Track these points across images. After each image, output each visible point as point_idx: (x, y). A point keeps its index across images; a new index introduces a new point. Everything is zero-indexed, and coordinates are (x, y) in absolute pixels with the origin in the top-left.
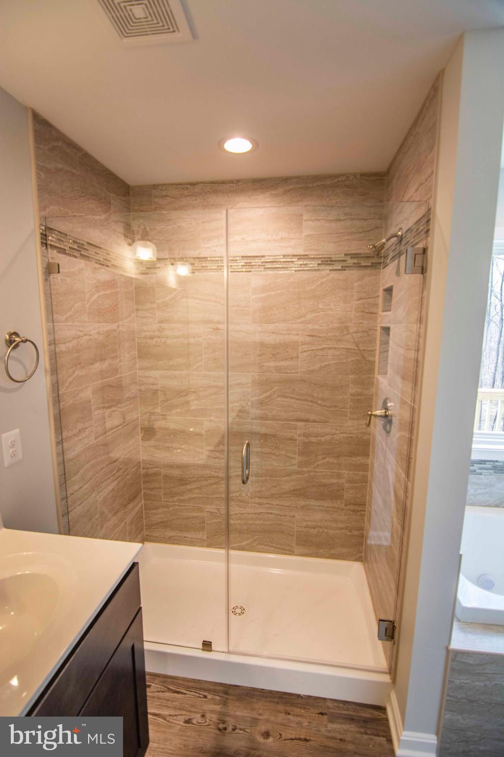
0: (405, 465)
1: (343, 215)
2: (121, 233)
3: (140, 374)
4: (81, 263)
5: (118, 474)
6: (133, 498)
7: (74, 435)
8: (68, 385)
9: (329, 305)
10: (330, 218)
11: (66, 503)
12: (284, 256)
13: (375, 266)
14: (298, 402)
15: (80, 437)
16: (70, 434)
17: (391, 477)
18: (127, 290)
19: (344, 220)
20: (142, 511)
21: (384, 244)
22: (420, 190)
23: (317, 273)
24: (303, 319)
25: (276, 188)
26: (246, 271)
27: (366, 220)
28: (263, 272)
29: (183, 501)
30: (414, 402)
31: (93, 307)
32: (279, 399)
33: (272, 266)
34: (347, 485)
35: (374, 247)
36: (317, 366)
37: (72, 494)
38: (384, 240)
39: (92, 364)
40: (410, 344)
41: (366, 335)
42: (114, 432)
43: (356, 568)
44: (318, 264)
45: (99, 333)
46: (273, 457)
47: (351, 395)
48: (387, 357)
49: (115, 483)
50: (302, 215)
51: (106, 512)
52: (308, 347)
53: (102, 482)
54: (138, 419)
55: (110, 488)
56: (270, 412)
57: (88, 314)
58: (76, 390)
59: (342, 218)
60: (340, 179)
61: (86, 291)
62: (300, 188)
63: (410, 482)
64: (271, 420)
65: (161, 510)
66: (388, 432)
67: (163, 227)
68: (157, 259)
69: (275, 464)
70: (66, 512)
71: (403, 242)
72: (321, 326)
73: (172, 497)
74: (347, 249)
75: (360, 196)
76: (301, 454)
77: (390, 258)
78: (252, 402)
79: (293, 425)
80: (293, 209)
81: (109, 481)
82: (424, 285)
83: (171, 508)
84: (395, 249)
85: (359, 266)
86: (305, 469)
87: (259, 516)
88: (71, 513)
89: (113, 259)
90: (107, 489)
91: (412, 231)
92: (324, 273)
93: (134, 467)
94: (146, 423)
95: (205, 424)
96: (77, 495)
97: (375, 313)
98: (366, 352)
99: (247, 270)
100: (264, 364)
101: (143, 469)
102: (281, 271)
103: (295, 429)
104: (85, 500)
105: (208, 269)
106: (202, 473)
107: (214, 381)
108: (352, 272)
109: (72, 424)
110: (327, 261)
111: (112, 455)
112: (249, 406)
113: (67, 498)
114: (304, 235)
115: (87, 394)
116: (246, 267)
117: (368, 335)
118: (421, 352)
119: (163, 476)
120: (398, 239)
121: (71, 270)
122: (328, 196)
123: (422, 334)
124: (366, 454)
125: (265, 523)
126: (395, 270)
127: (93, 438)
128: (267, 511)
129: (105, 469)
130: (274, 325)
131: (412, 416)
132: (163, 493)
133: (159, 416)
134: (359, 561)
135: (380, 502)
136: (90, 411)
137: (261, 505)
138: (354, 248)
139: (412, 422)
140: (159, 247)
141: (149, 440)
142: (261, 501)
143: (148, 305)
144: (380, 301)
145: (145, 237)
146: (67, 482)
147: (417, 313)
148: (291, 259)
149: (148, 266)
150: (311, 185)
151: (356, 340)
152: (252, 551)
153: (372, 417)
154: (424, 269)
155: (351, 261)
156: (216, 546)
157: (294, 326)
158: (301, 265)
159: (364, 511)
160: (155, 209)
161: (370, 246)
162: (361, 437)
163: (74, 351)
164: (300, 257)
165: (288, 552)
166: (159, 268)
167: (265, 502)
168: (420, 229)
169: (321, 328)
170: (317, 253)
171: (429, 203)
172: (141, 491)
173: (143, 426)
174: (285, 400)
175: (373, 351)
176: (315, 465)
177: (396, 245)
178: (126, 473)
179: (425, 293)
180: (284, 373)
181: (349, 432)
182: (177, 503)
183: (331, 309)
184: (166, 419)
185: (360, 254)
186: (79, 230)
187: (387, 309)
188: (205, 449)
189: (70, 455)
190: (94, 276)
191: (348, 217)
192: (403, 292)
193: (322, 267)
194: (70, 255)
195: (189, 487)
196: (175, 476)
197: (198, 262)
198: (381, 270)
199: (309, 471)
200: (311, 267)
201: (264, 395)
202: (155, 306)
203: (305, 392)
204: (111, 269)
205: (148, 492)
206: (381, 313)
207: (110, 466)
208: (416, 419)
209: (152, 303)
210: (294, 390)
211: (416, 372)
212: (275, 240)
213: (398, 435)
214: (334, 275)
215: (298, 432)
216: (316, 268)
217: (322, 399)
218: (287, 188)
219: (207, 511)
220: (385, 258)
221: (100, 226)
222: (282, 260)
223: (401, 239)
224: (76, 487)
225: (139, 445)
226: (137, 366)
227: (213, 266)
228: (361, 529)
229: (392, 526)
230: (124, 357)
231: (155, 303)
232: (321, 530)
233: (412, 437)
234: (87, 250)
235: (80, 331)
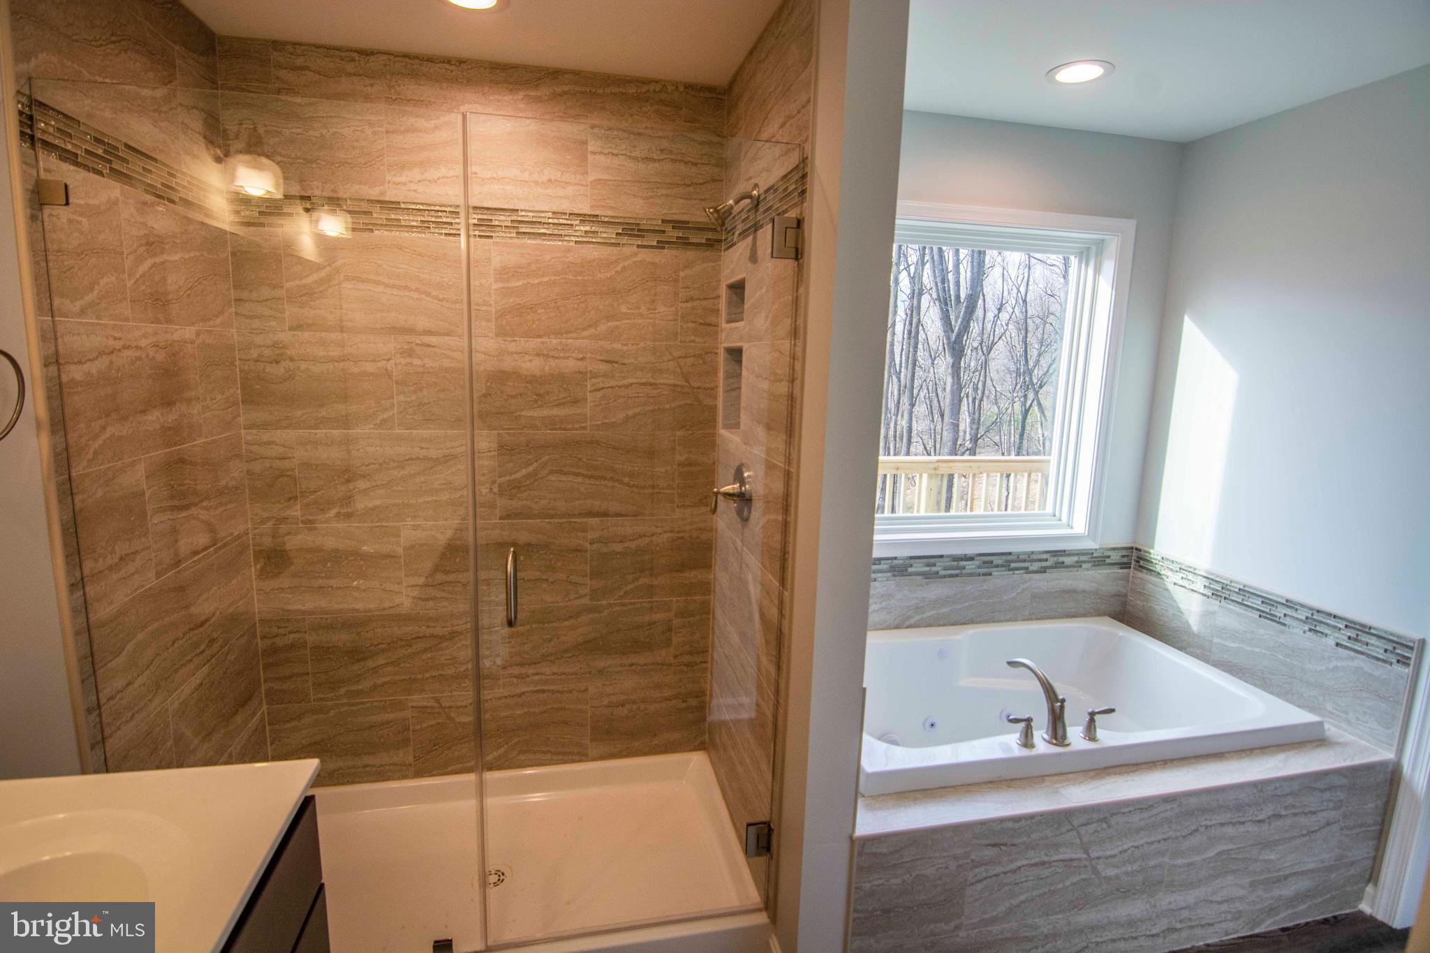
0: (777, 565)
1: (658, 152)
2: (199, 133)
3: (249, 438)
4: (112, 190)
5: (209, 652)
6: (245, 700)
7: (110, 568)
8: (90, 456)
9: (638, 308)
10: (636, 154)
11: (98, 720)
12: (554, 213)
13: (712, 246)
14: (587, 481)
15: (122, 573)
16: (101, 565)
17: (754, 591)
18: (215, 257)
19: (659, 160)
20: (265, 727)
21: (732, 208)
22: (788, 125)
23: (615, 250)
24: (592, 331)
25: (536, 87)
26: (480, 236)
27: (696, 164)
28: (515, 241)
29: (359, 693)
30: (789, 464)
31: (143, 287)
32: (552, 478)
33: (531, 231)
34: (676, 622)
35: (717, 211)
36: (620, 416)
37: (112, 698)
38: (731, 202)
39: (144, 412)
40: (779, 372)
41: (701, 361)
42: (199, 560)
43: (696, 763)
44: (617, 234)
45: (156, 345)
46: (545, 586)
47: (678, 465)
48: (739, 397)
49: (205, 669)
50: (585, 143)
51: (188, 733)
52: (603, 382)
53: (177, 671)
54: (248, 534)
55: (195, 681)
56: (537, 502)
57: (133, 301)
58: (109, 469)
59: (655, 157)
60: (652, 87)
61: (126, 252)
62: (581, 93)
63: (787, 590)
64: (539, 517)
65: (308, 720)
66: (745, 520)
67: (299, 131)
68: (284, 196)
69: (548, 598)
70: (99, 738)
71: (762, 208)
72: (626, 345)
73: (333, 689)
74: (665, 211)
75: (685, 121)
76: (594, 575)
77: (737, 233)
78: (500, 486)
79: (581, 523)
80: (571, 129)
81: (191, 666)
82: (800, 277)
83: (332, 713)
84: (748, 217)
85: (684, 243)
86: (604, 602)
87: (519, 700)
88: (111, 740)
89: (184, 187)
90: (189, 684)
91: (776, 190)
92: (627, 250)
93: (242, 636)
94: (267, 542)
95: (402, 535)
96: (121, 699)
97: (715, 326)
98: (700, 391)
99: (483, 234)
100: (524, 413)
101: (263, 638)
102: (549, 240)
103: (584, 531)
104: (141, 709)
105: (402, 226)
106: (399, 632)
107: (421, 448)
108: (674, 252)
109: (103, 544)
110: (632, 230)
111: (194, 610)
112: (495, 494)
113: (99, 707)
114: (591, 178)
115: (136, 476)
116: (481, 228)
117: (705, 363)
118: (797, 382)
119: (311, 649)
120: (752, 202)
121: (91, 202)
122: (631, 115)
123: (799, 354)
124: (707, 565)
125: (533, 710)
126: (749, 251)
127: (151, 574)
128: (535, 689)
129: (180, 642)
130: (539, 340)
131: (787, 485)
132: (313, 684)
133: (297, 523)
134: (700, 750)
135: (735, 639)
136: (143, 516)
137: (523, 678)
138: (678, 210)
139: (787, 495)
140: (290, 169)
141: (277, 575)
142: (523, 670)
143: (266, 292)
144: (723, 305)
145: (256, 147)
146: (98, 673)
147: (788, 321)
148: (567, 219)
149: (263, 209)
150: (600, 91)
151: (685, 371)
152: (510, 767)
153: (720, 497)
154: (800, 250)
155: (673, 234)
156: (435, 772)
157: (578, 343)
158: (586, 231)
159: (705, 662)
160: (279, 92)
161: (709, 209)
162: (698, 537)
163: (102, 383)
164: (584, 218)
165: (577, 758)
166: (290, 215)
167: (530, 671)
168: (791, 188)
169: (625, 348)
170: (616, 214)
171: (803, 149)
172: (260, 686)
173: (258, 548)
174: (564, 478)
175: (712, 389)
176: (622, 593)
177: (749, 211)
178: (226, 647)
179: (801, 290)
180: (560, 429)
181: (677, 529)
182: (345, 701)
183: (641, 315)
184: (316, 528)
185: (688, 222)
186: (108, 114)
187: (736, 316)
188: (404, 584)
189: (102, 612)
190: (142, 220)
191: (665, 156)
192: (765, 288)
193: (625, 240)
194: (87, 168)
195: (371, 664)
196: (339, 644)
197: (378, 210)
198: (722, 253)
199: (610, 605)
200: (604, 238)
201: (524, 472)
202: (278, 293)
203: (598, 463)
204: (180, 209)
205: (276, 686)
206: (724, 325)
207: (192, 633)
208: (793, 490)
209: (274, 287)
210: (580, 459)
211: (791, 417)
212: (536, 183)
213: (763, 521)
214: (645, 255)
215: (590, 535)
216: (613, 241)
217: (631, 475)
218: (558, 90)
219: (412, 707)
220: (728, 232)
221: (154, 111)
222: (550, 221)
223: (757, 203)
224: (119, 683)
225: (252, 588)
226: (242, 420)
227: (413, 221)
228: (701, 694)
229: (759, 670)
230: (212, 399)
231: (282, 287)
232: (635, 707)
233: (789, 519)
234: (127, 162)
235: (115, 339)
